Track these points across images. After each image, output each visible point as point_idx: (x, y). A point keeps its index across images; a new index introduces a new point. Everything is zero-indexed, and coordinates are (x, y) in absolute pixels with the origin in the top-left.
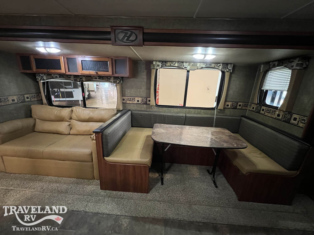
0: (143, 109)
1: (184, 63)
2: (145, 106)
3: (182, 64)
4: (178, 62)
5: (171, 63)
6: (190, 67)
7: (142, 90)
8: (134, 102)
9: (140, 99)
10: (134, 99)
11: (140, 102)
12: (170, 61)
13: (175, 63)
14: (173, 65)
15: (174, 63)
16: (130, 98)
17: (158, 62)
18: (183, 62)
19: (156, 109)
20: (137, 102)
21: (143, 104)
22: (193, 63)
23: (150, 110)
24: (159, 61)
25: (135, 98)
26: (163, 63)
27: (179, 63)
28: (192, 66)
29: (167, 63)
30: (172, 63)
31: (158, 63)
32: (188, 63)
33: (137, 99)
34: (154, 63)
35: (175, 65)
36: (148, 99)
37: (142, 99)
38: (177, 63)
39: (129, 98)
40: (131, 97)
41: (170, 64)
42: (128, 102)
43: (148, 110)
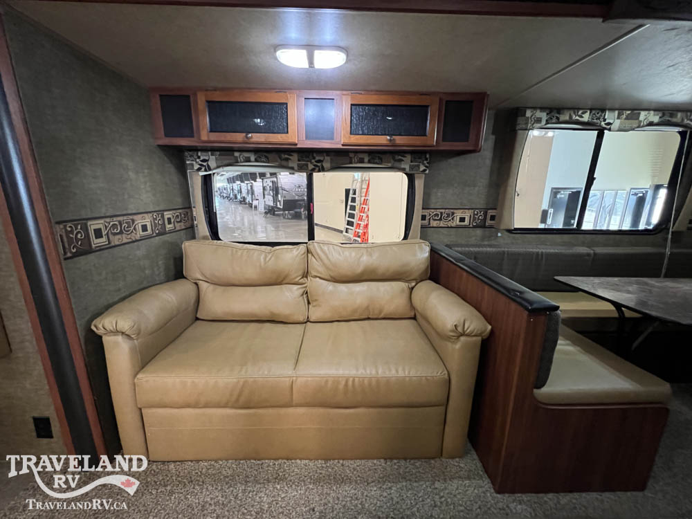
0: (473, 241)
1: (607, 112)
2: (479, 232)
3: (601, 116)
4: (591, 110)
5: (572, 114)
6: (621, 123)
7: (477, 188)
8: (450, 224)
9: (467, 215)
10: (453, 213)
11: (466, 222)
12: (569, 109)
13: (583, 113)
14: (577, 118)
15: (580, 112)
16: (441, 213)
17: (538, 111)
18: (603, 110)
19: (508, 238)
20: (458, 223)
21: (474, 227)
22: (629, 112)
23: (493, 242)
24: (542, 109)
25: (455, 211)
26: (550, 112)
27: (593, 112)
28: (626, 119)
29: (562, 111)
30: (575, 113)
31: (539, 114)
32: (617, 112)
33: (459, 214)
34: (529, 113)
35: (582, 117)
36: (491, 213)
37: (474, 214)
38: (589, 112)
39: (438, 212)
40: (443, 211)
41: (571, 117)
42: (434, 224)
43: (486, 243)
